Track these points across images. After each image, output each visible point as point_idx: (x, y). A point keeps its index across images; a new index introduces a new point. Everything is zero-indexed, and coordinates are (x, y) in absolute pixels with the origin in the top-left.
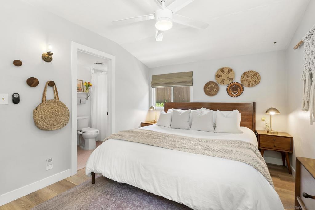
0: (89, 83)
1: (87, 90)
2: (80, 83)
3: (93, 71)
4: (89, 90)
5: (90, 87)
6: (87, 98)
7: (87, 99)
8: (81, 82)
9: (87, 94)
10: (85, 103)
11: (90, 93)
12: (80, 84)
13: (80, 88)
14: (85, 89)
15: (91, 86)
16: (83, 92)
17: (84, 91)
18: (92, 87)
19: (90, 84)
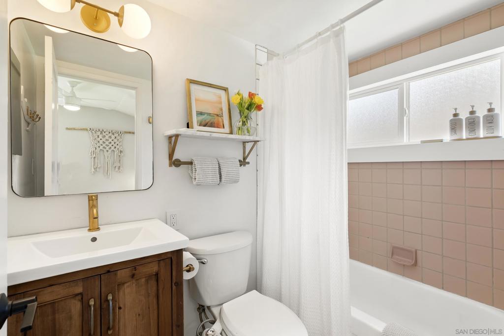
0: (251, 95)
1: (244, 123)
2: (220, 97)
3: (262, 57)
4: (251, 124)
5: (254, 114)
6: (245, 159)
7: (243, 162)
8: (222, 93)
9: (244, 143)
10: (236, 181)
11: (257, 139)
12: (221, 103)
13: (220, 119)
14: (237, 121)
15: (259, 108)
16: (231, 133)
17: (235, 129)
18: (260, 113)
19: (256, 100)
